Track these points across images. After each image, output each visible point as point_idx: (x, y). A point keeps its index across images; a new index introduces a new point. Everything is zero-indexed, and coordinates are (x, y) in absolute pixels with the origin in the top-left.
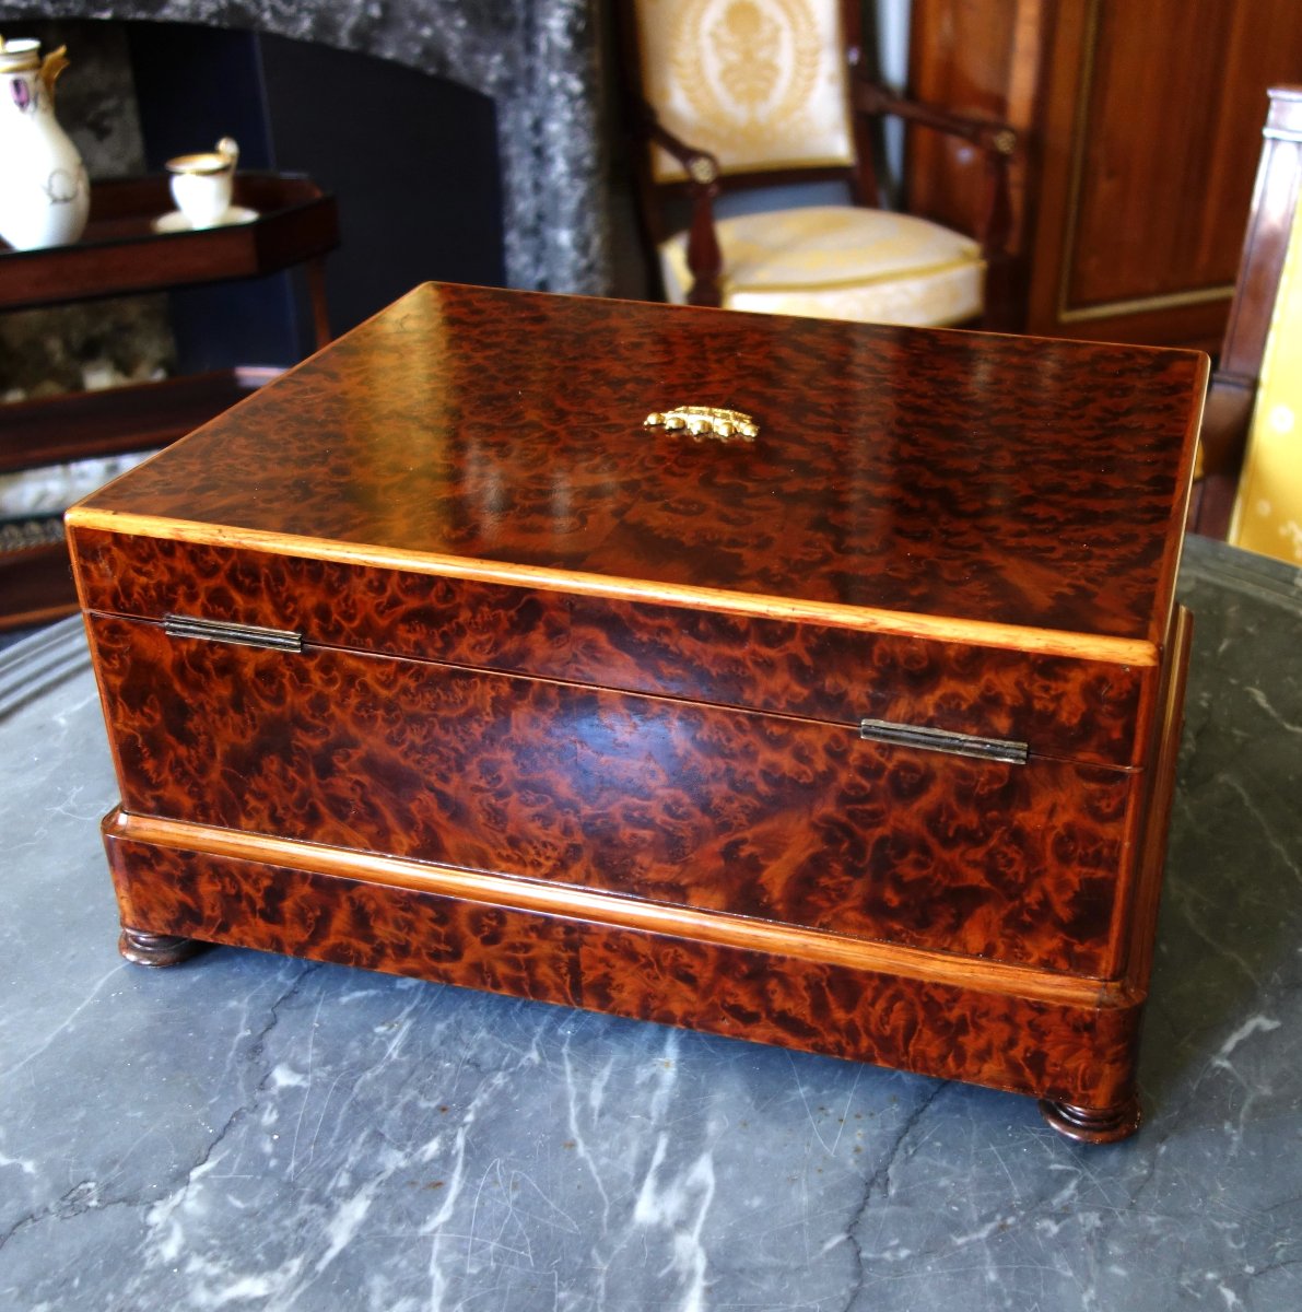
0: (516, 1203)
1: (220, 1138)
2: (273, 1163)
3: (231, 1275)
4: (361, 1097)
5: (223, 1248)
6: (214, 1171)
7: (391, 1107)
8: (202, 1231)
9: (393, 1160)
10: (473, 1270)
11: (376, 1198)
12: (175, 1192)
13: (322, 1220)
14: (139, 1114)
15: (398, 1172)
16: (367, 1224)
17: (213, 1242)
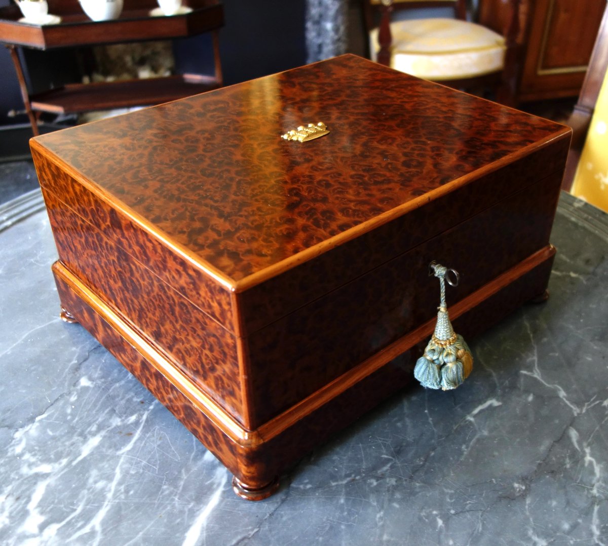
0: (159, 446)
1: (52, 405)
2: (69, 418)
3: (39, 463)
4: (112, 394)
5: (39, 451)
6: (47, 418)
7: (122, 399)
8: (33, 443)
9: (116, 422)
10: (132, 472)
11: (104, 437)
12: (28, 425)
13: (81, 444)
14: (24, 391)
15: (116, 428)
16: (98, 448)
17: (36, 448)
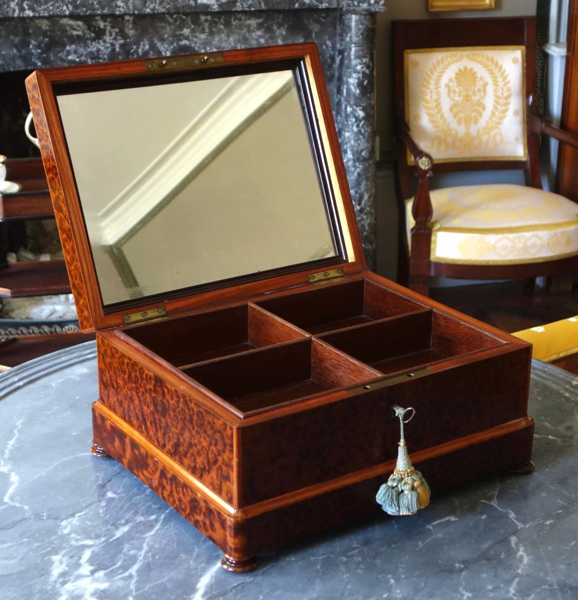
0: (175, 533)
1: (87, 507)
2: (102, 515)
3: (83, 539)
4: (134, 502)
5: (82, 533)
6: (84, 515)
7: (143, 506)
8: (77, 528)
9: (140, 518)
10: (156, 546)
11: (132, 527)
12: (70, 518)
13: (114, 530)
14: (62, 499)
15: (140, 522)
16: (128, 532)
17: (79, 531)
